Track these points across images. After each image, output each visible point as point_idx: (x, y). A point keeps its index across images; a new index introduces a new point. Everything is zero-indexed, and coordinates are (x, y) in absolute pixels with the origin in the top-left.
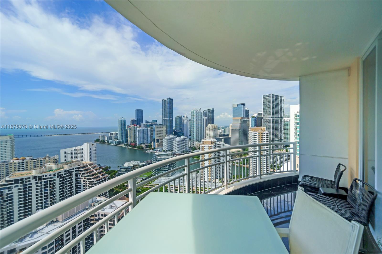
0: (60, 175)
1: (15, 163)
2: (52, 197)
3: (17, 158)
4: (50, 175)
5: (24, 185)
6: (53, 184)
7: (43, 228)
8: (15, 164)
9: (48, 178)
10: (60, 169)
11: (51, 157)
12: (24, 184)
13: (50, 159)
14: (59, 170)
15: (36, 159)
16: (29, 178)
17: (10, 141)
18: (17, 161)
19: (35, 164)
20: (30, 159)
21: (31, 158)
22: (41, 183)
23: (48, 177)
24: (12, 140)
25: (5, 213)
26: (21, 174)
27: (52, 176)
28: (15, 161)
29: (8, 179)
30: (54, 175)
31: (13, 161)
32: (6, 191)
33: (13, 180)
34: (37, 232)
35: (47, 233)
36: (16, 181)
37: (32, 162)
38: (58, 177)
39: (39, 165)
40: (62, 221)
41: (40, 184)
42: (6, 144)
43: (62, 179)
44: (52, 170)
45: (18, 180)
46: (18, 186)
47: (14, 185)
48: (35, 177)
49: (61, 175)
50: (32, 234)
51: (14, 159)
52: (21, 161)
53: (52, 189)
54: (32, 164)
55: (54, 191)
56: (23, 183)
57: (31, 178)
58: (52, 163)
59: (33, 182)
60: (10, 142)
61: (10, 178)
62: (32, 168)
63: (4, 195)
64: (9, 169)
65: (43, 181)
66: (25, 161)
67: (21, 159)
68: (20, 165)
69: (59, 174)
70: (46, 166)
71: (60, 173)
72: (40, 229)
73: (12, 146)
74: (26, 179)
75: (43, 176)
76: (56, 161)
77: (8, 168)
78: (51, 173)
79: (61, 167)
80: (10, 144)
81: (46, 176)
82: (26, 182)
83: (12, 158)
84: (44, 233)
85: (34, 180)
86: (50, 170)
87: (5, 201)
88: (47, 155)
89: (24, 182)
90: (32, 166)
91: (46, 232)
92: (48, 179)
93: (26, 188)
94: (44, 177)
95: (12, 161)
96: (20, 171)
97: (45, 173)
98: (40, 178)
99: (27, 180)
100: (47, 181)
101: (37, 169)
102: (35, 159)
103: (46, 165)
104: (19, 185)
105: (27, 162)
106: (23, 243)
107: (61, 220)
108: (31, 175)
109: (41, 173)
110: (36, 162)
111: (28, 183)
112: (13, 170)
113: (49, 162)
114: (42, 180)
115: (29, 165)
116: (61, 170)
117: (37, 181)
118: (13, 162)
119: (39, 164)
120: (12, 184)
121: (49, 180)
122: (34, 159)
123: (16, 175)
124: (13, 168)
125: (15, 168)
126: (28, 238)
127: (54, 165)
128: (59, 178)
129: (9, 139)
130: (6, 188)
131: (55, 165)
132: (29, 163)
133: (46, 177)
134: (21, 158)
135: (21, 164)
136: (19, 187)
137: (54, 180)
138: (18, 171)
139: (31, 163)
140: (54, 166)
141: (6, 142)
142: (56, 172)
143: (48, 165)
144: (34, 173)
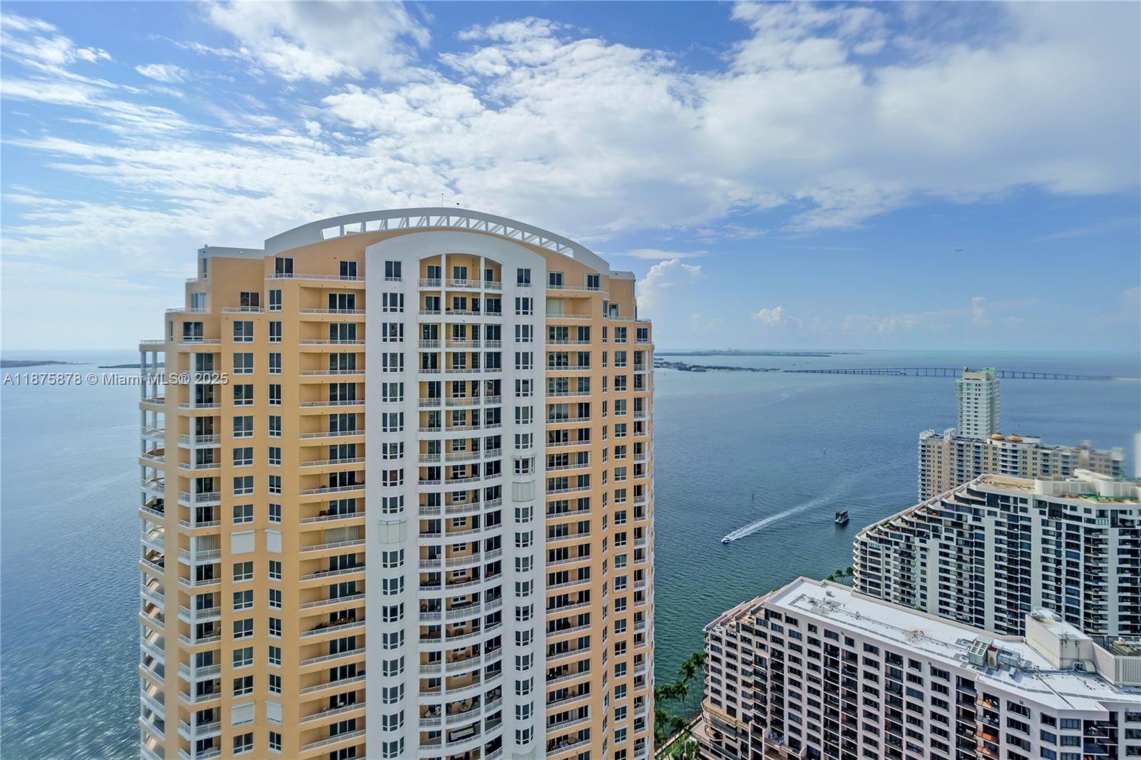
0: (1123, 521)
1: (995, 448)
2: (1094, 587)
3: (999, 434)
4: (1088, 511)
5: (1010, 517)
6: (1095, 544)
7: (1050, 672)
8: (995, 452)
9: (1079, 519)
10: (1123, 498)
11: (1099, 451)
12: (1012, 513)
13: (1093, 456)
14: (1119, 500)
15: (1050, 446)
16: (1024, 501)
17: (988, 385)
18: (999, 444)
19: (1046, 463)
20: (1034, 445)
21: (1037, 441)
22: (1059, 526)
23: (1080, 513)
24: (991, 384)
25: (966, 575)
26: (1005, 482)
27: (1093, 516)
28: (995, 443)
29: (973, 487)
30: (1102, 514)
31: (991, 443)
32: (969, 518)
33: (984, 493)
34: (1032, 672)
35: (1060, 694)
36: (993, 499)
37: (1039, 456)
38: (1114, 525)
39: (1059, 470)
40: (1115, 686)
41: (1054, 529)
42: (978, 392)
43: (1128, 537)
44: (1095, 495)
45: (997, 496)
46: (995, 514)
47: (986, 508)
48: (1040, 504)
49: (1128, 521)
50: (1019, 670)
51: (993, 436)
52: (1009, 446)
53: (1095, 559)
54: (1039, 462)
55: (1101, 568)
56: (1007, 508)
57: (1030, 502)
58: (1100, 472)
59: (1035, 516)
60: (987, 390)
61: (980, 485)
62: (1038, 472)
63: (966, 527)
64: (982, 460)
65: (1064, 521)
66: (1019, 447)
67: (1009, 441)
68: (1006, 456)
69: (1121, 516)
70: (1076, 477)
71: (1124, 512)
72: (1041, 668)
73: (992, 401)
74: (1015, 499)
75: (1065, 507)
76: (1116, 470)
77: (979, 458)
78: (1091, 503)
79: (1130, 495)
80: (987, 395)
81: (1073, 508)
82: (1015, 508)
83: (992, 433)
84: (1050, 690)
85: (1038, 510)
86: (1089, 493)
87: (966, 543)
88: (1086, 443)
89: (1012, 508)
90: (1039, 467)
91: (1057, 691)
92: (1081, 521)
93: (1017, 527)
94: (1068, 512)
95: (988, 441)
96: (1006, 472)
97: (1071, 497)
98: (1055, 511)
99: (1020, 505)
100: (1077, 528)
101: (1048, 480)
102: (1048, 449)
103: (1077, 472)
104: (998, 510)
105: (1025, 452)
106: (991, 680)
107: (1113, 682)
108: (1031, 492)
109: (1057, 495)
110: (1051, 458)
111: (1020, 514)
112: (990, 466)
113: (1091, 467)
114: (1061, 517)
115: (1030, 461)
116: (1128, 502)
117: (1046, 518)
118: (992, 446)
119: (1060, 465)
120: (982, 503)
121: (1083, 524)
122: (1046, 446)
123: (994, 481)
124: (990, 461)
125: (995, 462)
126: (1004, 676)
127: (1103, 479)
128: (1118, 529)
129: (984, 380)
130: (970, 510)
131: (1107, 480)
132: (1030, 455)
133: (1073, 513)
134: (1011, 437)
135: (1009, 453)
136: (999, 519)
137: (1100, 531)
138: (1003, 471)
139: (1035, 456)
140: (1102, 483)
141: (978, 388)
142: (1110, 506)
143: (1082, 475)
144: (1038, 489)
